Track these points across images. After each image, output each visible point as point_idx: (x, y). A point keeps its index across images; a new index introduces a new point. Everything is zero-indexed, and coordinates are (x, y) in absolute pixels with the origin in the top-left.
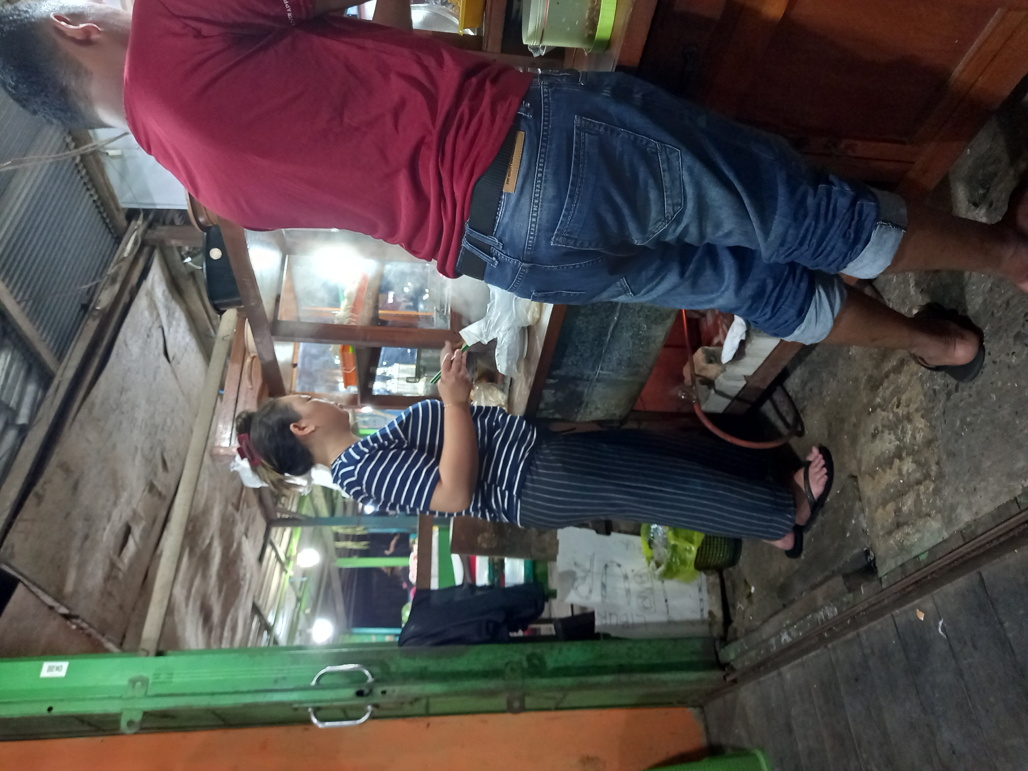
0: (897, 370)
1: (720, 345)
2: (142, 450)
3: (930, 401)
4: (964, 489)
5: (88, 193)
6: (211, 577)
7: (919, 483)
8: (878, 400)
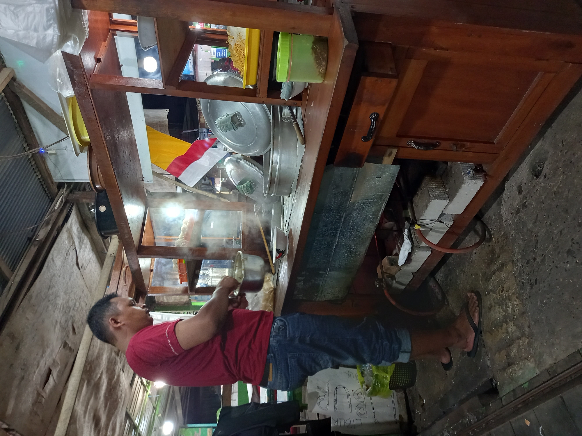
0: (500, 269)
1: (397, 255)
2: (60, 323)
3: (521, 289)
4: (546, 343)
5: (35, 174)
6: (100, 398)
7: (519, 338)
8: (490, 287)
